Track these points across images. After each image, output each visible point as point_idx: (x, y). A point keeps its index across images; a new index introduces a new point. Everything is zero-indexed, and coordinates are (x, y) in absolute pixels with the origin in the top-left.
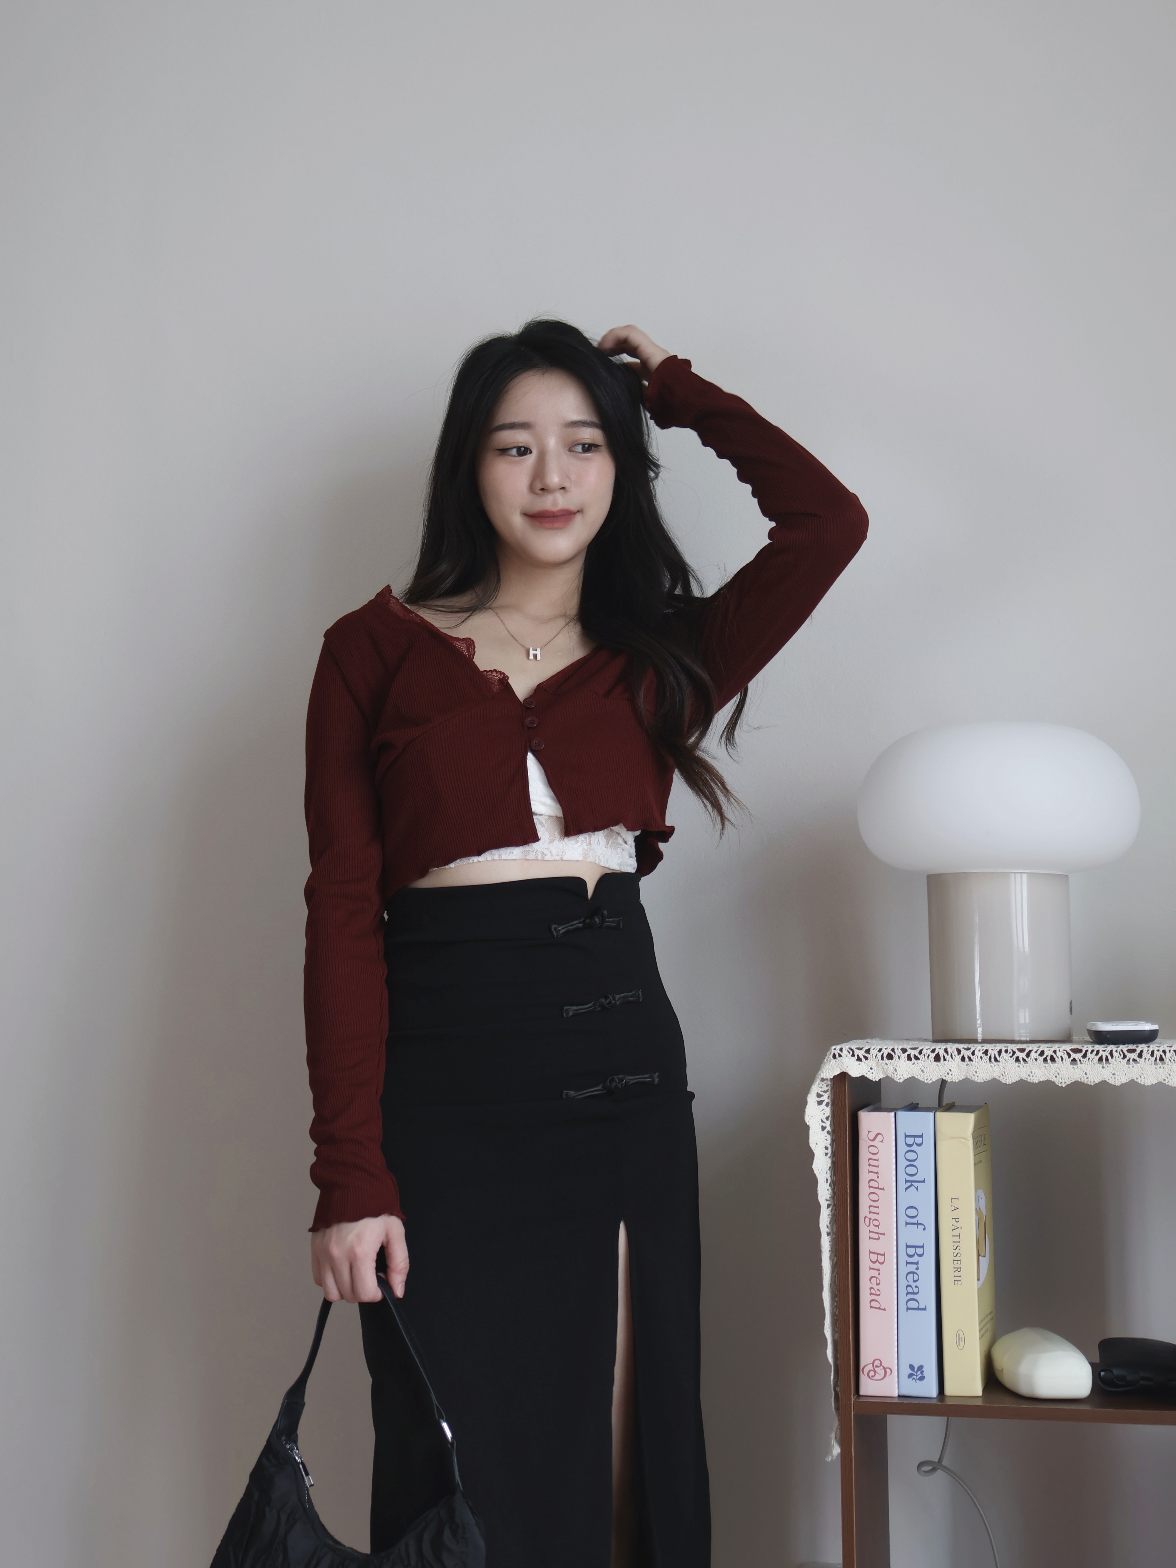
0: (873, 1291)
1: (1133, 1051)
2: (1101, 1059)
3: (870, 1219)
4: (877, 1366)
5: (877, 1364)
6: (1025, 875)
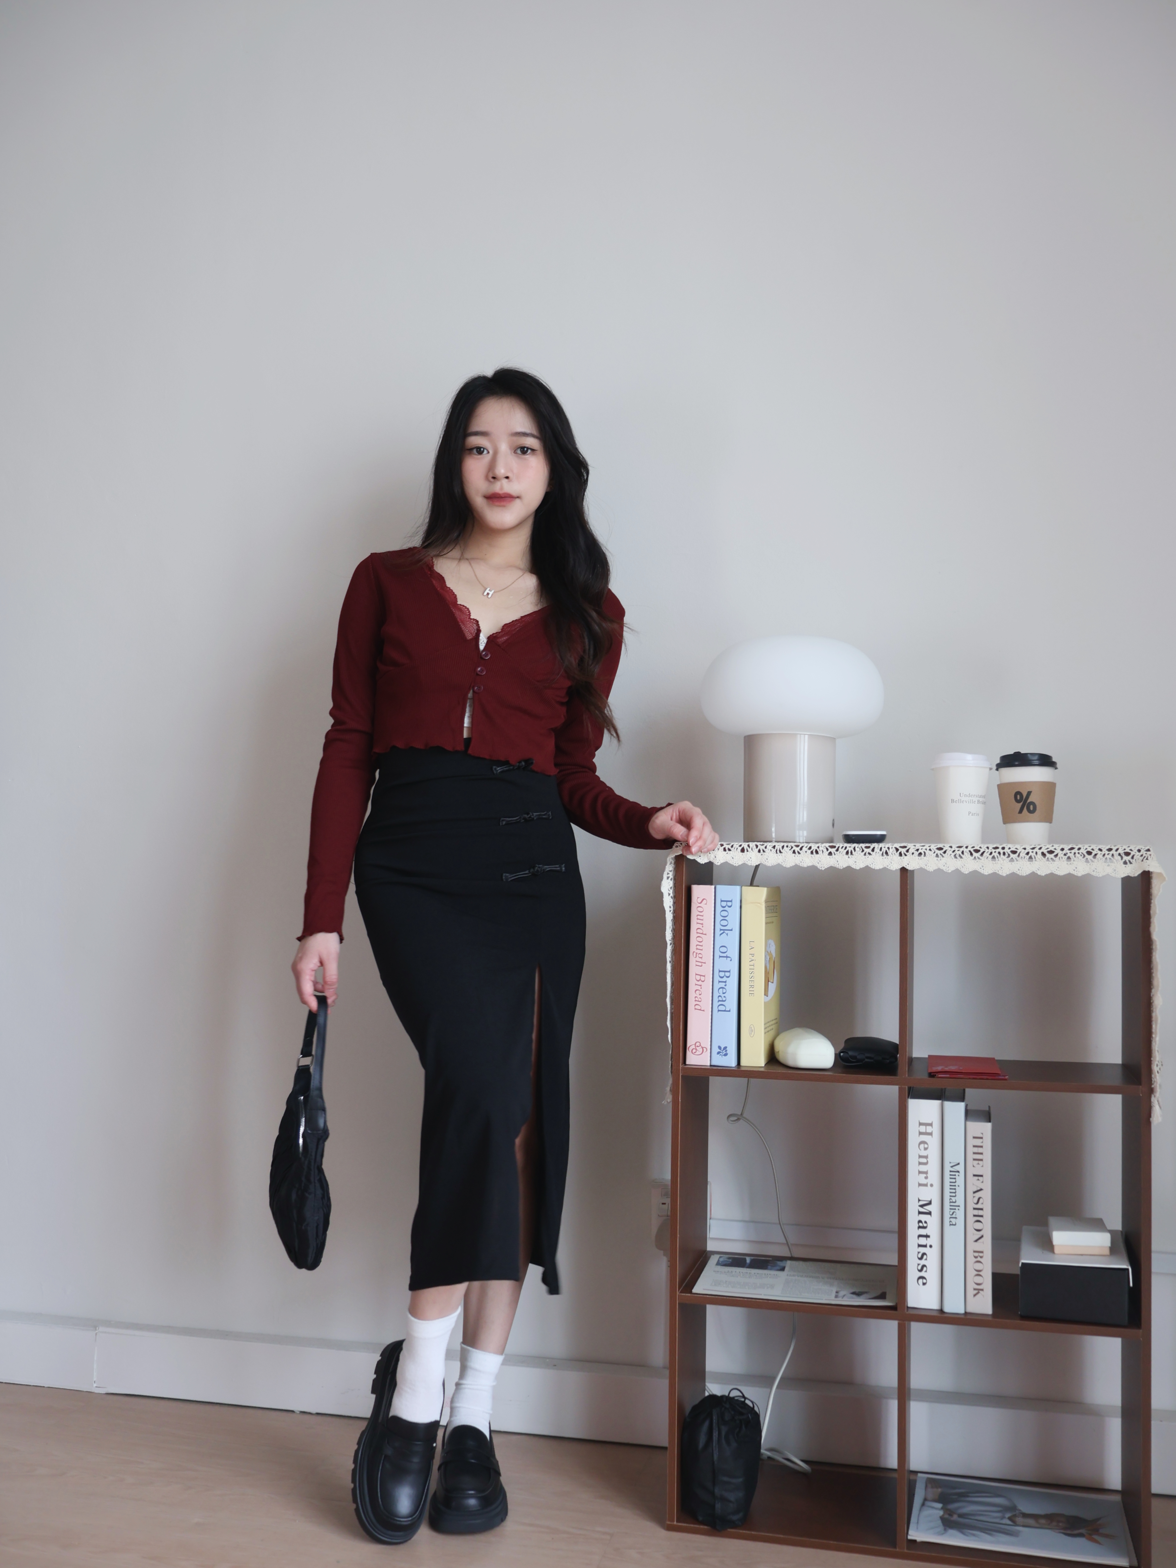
0: (697, 999)
1: (869, 847)
2: (847, 853)
3: (697, 953)
4: (698, 1046)
6: (807, 736)
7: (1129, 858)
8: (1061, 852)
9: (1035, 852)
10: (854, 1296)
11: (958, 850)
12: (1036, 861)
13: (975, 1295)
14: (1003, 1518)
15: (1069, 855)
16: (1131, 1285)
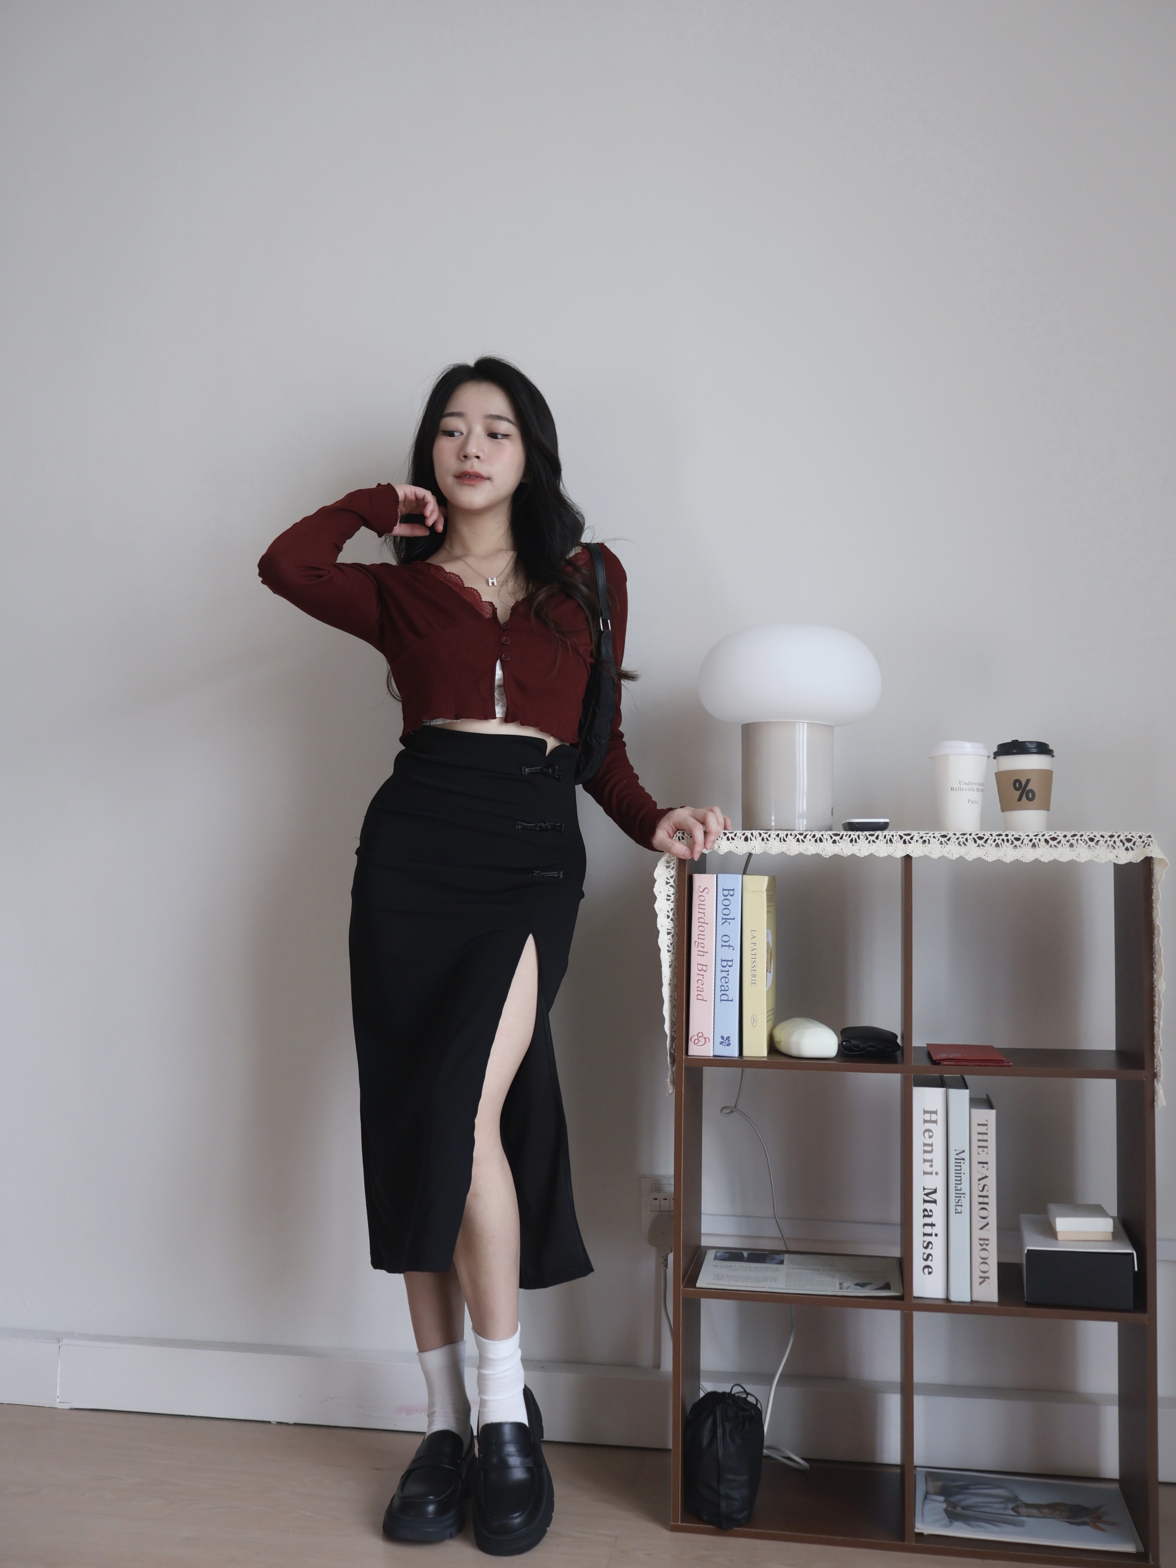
0: (699, 989)
1: (873, 835)
2: (851, 841)
3: (698, 943)
4: (700, 1037)
5: (700, 1035)
6: (805, 724)
7: (1131, 844)
8: (1064, 839)
9: (1038, 839)
10: (858, 1287)
11: (962, 838)
12: (1039, 847)
13: (980, 1283)
14: (1006, 1509)
15: (1072, 841)
16: (1136, 1269)
